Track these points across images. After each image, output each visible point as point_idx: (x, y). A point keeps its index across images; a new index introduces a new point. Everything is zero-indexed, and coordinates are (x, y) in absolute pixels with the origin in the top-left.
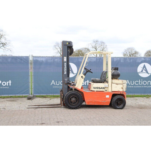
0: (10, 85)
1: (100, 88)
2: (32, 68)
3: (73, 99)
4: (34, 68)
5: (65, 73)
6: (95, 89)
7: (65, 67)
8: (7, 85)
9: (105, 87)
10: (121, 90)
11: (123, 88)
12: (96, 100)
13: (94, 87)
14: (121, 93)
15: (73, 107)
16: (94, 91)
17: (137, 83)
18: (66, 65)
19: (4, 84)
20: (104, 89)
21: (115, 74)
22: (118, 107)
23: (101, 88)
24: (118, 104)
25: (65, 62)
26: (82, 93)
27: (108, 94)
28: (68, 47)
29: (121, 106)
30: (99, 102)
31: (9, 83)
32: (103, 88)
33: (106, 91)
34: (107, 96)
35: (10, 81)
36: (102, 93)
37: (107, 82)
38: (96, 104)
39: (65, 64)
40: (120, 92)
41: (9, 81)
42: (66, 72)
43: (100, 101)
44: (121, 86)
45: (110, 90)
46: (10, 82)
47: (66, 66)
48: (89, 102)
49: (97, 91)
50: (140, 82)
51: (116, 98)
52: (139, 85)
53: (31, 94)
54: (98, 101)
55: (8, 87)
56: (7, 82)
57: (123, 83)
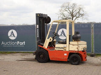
1: (60, 48)
3: (41, 56)
6: (56, 48)
9: (64, 47)
10: (76, 50)
11: (78, 49)
12: (57, 57)
14: (76, 53)
15: (41, 61)
16: (56, 50)
19: (21, 44)
22: (74, 63)
25: (38, 29)
26: (47, 51)
27: (66, 52)
29: (76, 63)
30: (59, 59)
32: (62, 48)
33: (65, 50)
34: (65, 54)
36: (61, 52)
38: (57, 60)
42: (38, 36)
43: (60, 58)
44: (77, 46)
46: (24, 42)
47: (38, 31)
48: (52, 58)
49: (58, 50)
51: (72, 56)
54: (58, 57)
57: (78, 44)
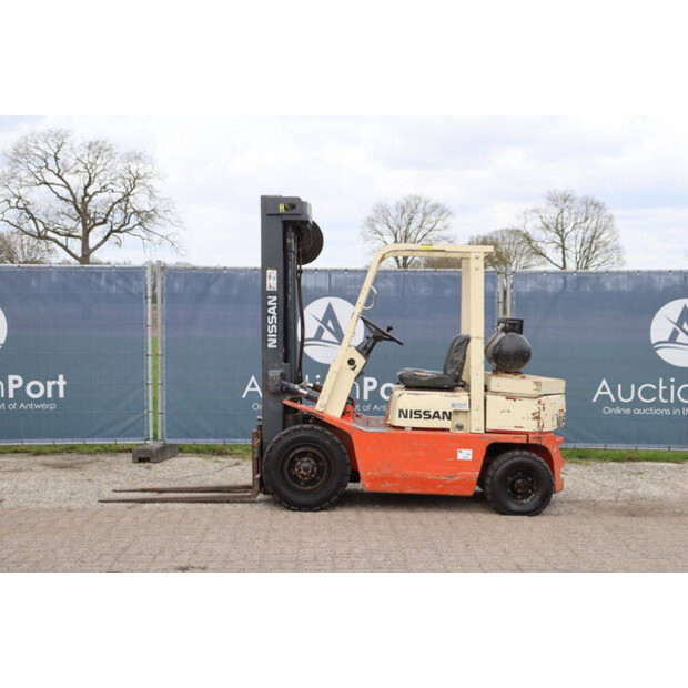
0: (61, 395)
1: (432, 414)
2: (159, 321)
3: (305, 465)
4: (170, 323)
5: (269, 346)
6: (406, 417)
7: (271, 315)
8: (50, 395)
9: (457, 412)
10: (531, 426)
11: (538, 418)
12: (410, 472)
13: (401, 411)
14: (530, 442)
15: (304, 499)
16: (403, 428)
17: (647, 393)
18: (274, 308)
19: (35, 389)
20: (449, 419)
21: (505, 348)
22: (515, 507)
23: (434, 417)
24: (515, 494)
25: (272, 293)
26: (344, 437)
27: (468, 441)
28: (286, 224)
29: (528, 502)
30: (423, 482)
31: (55, 388)
32: (444, 413)
33: (460, 427)
34: (465, 454)
35: (61, 377)
36: (438, 441)
37: (466, 386)
38: (410, 490)
39: (269, 303)
40: (527, 433)
41: (57, 379)
42: (275, 341)
43: (430, 476)
44: (532, 406)
45: (475, 425)
46: (61, 382)
47: (276, 311)
48: (375, 480)
49: (414, 429)
50: (661, 387)
51: (504, 462)
52: (658, 404)
53: (155, 438)
54: (418, 473)
55: (52, 407)
56: (50, 384)
57: (541, 393)
